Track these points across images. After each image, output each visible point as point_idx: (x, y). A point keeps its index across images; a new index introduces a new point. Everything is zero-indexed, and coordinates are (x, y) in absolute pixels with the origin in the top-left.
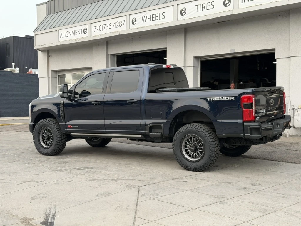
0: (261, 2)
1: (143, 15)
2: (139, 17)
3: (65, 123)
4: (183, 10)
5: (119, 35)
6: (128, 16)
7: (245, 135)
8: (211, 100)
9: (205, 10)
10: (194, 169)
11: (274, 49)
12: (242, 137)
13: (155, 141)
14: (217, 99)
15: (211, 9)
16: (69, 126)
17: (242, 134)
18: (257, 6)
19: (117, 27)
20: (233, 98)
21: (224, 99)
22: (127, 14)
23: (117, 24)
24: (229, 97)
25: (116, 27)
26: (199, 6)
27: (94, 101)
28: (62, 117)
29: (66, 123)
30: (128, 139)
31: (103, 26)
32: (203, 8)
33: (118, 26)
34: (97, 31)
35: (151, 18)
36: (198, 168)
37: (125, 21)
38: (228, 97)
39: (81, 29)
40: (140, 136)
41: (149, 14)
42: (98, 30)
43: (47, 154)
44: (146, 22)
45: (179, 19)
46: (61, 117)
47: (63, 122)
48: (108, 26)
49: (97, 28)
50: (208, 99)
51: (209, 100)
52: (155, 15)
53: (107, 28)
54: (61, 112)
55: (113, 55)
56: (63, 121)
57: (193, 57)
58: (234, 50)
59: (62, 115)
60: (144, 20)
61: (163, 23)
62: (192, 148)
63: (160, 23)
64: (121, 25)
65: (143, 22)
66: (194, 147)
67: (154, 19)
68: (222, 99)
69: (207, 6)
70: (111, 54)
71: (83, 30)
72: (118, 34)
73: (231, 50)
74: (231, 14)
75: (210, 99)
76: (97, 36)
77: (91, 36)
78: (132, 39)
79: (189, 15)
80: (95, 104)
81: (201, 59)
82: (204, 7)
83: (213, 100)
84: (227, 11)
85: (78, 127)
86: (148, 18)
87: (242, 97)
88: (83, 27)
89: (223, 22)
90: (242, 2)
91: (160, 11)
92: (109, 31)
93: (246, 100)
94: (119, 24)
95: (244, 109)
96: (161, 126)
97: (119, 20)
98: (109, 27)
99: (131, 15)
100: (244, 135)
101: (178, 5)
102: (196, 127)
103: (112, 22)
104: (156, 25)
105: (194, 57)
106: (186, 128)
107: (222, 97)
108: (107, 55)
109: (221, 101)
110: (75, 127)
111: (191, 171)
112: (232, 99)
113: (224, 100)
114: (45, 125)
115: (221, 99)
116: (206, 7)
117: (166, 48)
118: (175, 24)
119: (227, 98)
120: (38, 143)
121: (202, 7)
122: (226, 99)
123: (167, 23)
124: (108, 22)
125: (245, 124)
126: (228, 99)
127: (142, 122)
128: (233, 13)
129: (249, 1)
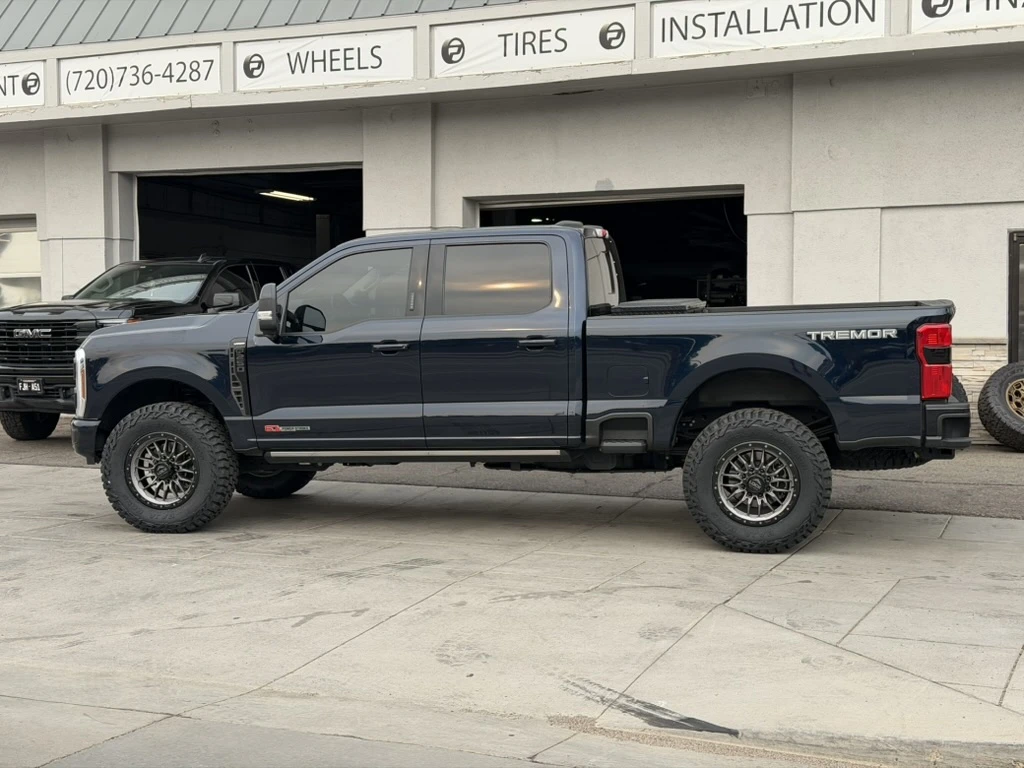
0: (728, 45)
1: (293, 47)
2: (275, 54)
3: (250, 418)
4: (452, 44)
5: (190, 110)
6: (228, 47)
7: (928, 438)
8: (822, 338)
9: (535, 53)
10: (762, 546)
11: (741, 187)
12: (919, 445)
13: (593, 468)
14: (841, 335)
15: (556, 51)
16: (269, 428)
17: (919, 438)
18: (716, 54)
19: (178, 81)
20: (893, 333)
21: (863, 335)
22: (227, 38)
23: (177, 71)
24: (882, 329)
25: (174, 79)
26: (511, 40)
27: (379, 341)
28: (239, 398)
29: (255, 418)
30: (473, 465)
31: (116, 72)
32: (529, 47)
33: (186, 76)
34: (87, 88)
35: (328, 61)
36: (776, 541)
37: (216, 65)
38: (878, 331)
39: (13, 77)
40: (556, 452)
41: (319, 46)
42: (94, 84)
43: (168, 526)
44: (303, 72)
45: (437, 73)
46: (235, 397)
47: (243, 412)
48: (140, 74)
49: (86, 77)
50: (810, 336)
51: (814, 338)
52: (342, 51)
53: (135, 80)
54: (234, 379)
55: (126, 176)
56: (242, 409)
57: (461, 199)
58: (608, 182)
59: (239, 388)
60: (297, 64)
61: (378, 83)
62: (755, 485)
63: (365, 81)
64: (195, 75)
65: (293, 72)
66: (761, 480)
67: (336, 65)
68: (858, 337)
69: (541, 41)
70: (120, 173)
71: (18, 82)
72: (189, 106)
73: (599, 182)
74: (629, 73)
75: (818, 336)
76: (89, 105)
77: (59, 104)
78: (217, 123)
79: (474, 63)
80: (385, 352)
81: (481, 204)
82: (530, 43)
83: (827, 338)
84: (615, 63)
85: (309, 428)
86: (314, 61)
87: (920, 329)
88: (22, 71)
89: (574, 93)
90: (663, 40)
91: (365, 42)
92: (142, 91)
93: (932, 339)
94: (188, 70)
95: (927, 365)
96: (644, 419)
97: (187, 55)
98: (144, 76)
99: (239, 46)
100: (924, 440)
101: (431, 26)
102: (772, 421)
103: (158, 62)
104: (346, 86)
105: (465, 198)
106: (738, 422)
107: (858, 331)
108: (108, 175)
109: (856, 340)
110: (294, 429)
111: (750, 552)
112: (889, 336)
113: (864, 337)
114: (161, 426)
115: (854, 335)
116: (536, 44)
117: (361, 163)
118: (422, 90)
119: (875, 334)
120: (124, 489)
121: (524, 44)
122: (870, 336)
123: (392, 82)
124: (141, 60)
125: (929, 407)
126: (878, 336)
127: (572, 407)
128: (635, 71)
129: (685, 38)
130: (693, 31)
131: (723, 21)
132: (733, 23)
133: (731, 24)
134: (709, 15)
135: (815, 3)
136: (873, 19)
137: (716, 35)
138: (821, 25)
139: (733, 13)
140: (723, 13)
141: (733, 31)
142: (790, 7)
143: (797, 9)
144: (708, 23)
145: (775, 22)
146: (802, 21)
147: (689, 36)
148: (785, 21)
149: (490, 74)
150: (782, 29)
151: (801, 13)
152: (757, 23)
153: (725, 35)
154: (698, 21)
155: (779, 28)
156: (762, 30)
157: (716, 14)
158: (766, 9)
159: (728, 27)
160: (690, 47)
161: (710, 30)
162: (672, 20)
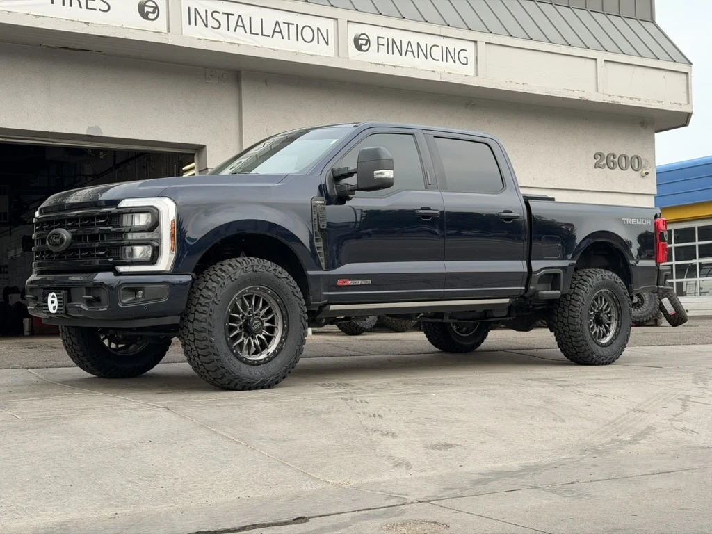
0: (241, 40)
7: (660, 287)
9: (81, 7)
14: (634, 222)
15: (100, 10)
16: (340, 282)
18: (231, 43)
20: (650, 222)
21: (640, 222)
27: (420, 208)
28: (320, 254)
38: (645, 220)
46: (318, 252)
47: (324, 268)
50: (623, 220)
54: (316, 235)
56: (323, 264)
58: (98, 128)
59: (322, 245)
74: (166, 42)
75: (626, 221)
80: (424, 217)
83: (629, 223)
84: (155, 32)
85: (370, 282)
87: (656, 221)
90: (190, 24)
96: (559, 274)
100: (658, 287)
109: (638, 225)
110: (360, 282)
122: (643, 223)
125: (661, 267)
127: (519, 266)
128: (170, 43)
129: (206, 26)
130: (211, 22)
131: (233, 20)
132: (240, 23)
133: (239, 24)
134: (223, 13)
135: (293, 24)
136: (327, 44)
137: (229, 30)
138: (297, 40)
139: (240, 16)
140: (233, 15)
141: (240, 30)
142: (277, 22)
143: (281, 24)
144: (223, 19)
145: (268, 30)
146: (285, 35)
147: (209, 25)
148: (274, 31)
149: (40, 16)
150: (272, 36)
151: (284, 28)
152: (256, 29)
153: (235, 31)
154: (215, 15)
155: (271, 36)
156: (260, 34)
157: (228, 14)
158: (262, 20)
159: (237, 26)
160: (209, 34)
161: (224, 24)
162: (196, 10)
